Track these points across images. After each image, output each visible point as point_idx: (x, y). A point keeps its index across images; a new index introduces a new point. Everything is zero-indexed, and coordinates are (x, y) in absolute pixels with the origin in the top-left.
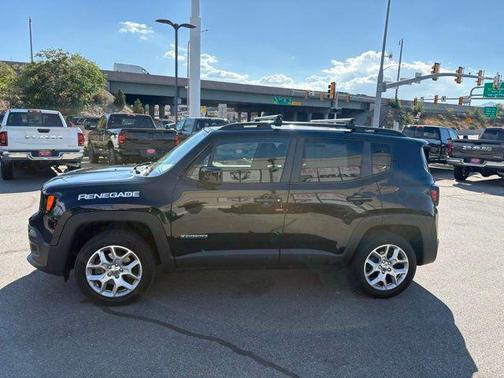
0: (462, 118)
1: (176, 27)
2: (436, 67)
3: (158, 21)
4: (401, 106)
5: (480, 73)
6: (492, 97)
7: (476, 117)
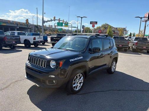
0: (54, 31)
2: (55, 18)
4: (39, 27)
5: (63, 20)
6: (59, 26)
7: (57, 31)
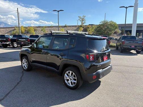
1: (126, 8)
3: (120, 7)
